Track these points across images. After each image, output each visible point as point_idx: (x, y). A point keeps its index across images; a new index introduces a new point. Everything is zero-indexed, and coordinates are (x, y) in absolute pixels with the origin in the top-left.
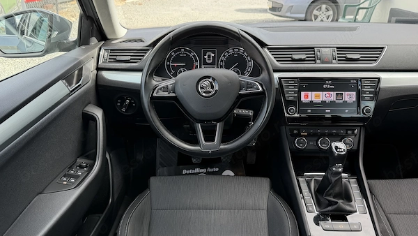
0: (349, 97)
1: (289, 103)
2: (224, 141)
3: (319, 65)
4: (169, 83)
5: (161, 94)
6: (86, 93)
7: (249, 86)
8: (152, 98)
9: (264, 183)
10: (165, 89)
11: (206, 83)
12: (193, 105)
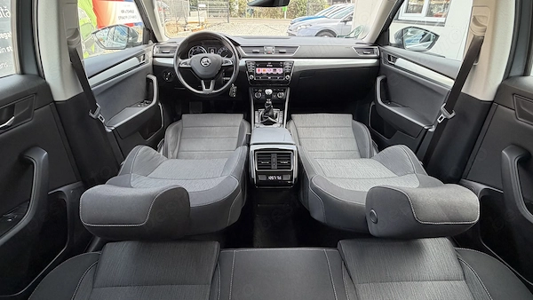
0: (280, 71)
1: (250, 74)
2: (215, 89)
3: (265, 55)
4: (188, 60)
5: (184, 66)
6: (147, 68)
7: (227, 62)
8: (179, 68)
9: (241, 116)
10: (186, 63)
11: (205, 60)
12: (199, 71)
